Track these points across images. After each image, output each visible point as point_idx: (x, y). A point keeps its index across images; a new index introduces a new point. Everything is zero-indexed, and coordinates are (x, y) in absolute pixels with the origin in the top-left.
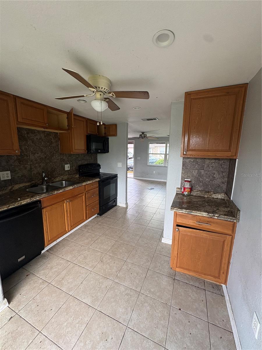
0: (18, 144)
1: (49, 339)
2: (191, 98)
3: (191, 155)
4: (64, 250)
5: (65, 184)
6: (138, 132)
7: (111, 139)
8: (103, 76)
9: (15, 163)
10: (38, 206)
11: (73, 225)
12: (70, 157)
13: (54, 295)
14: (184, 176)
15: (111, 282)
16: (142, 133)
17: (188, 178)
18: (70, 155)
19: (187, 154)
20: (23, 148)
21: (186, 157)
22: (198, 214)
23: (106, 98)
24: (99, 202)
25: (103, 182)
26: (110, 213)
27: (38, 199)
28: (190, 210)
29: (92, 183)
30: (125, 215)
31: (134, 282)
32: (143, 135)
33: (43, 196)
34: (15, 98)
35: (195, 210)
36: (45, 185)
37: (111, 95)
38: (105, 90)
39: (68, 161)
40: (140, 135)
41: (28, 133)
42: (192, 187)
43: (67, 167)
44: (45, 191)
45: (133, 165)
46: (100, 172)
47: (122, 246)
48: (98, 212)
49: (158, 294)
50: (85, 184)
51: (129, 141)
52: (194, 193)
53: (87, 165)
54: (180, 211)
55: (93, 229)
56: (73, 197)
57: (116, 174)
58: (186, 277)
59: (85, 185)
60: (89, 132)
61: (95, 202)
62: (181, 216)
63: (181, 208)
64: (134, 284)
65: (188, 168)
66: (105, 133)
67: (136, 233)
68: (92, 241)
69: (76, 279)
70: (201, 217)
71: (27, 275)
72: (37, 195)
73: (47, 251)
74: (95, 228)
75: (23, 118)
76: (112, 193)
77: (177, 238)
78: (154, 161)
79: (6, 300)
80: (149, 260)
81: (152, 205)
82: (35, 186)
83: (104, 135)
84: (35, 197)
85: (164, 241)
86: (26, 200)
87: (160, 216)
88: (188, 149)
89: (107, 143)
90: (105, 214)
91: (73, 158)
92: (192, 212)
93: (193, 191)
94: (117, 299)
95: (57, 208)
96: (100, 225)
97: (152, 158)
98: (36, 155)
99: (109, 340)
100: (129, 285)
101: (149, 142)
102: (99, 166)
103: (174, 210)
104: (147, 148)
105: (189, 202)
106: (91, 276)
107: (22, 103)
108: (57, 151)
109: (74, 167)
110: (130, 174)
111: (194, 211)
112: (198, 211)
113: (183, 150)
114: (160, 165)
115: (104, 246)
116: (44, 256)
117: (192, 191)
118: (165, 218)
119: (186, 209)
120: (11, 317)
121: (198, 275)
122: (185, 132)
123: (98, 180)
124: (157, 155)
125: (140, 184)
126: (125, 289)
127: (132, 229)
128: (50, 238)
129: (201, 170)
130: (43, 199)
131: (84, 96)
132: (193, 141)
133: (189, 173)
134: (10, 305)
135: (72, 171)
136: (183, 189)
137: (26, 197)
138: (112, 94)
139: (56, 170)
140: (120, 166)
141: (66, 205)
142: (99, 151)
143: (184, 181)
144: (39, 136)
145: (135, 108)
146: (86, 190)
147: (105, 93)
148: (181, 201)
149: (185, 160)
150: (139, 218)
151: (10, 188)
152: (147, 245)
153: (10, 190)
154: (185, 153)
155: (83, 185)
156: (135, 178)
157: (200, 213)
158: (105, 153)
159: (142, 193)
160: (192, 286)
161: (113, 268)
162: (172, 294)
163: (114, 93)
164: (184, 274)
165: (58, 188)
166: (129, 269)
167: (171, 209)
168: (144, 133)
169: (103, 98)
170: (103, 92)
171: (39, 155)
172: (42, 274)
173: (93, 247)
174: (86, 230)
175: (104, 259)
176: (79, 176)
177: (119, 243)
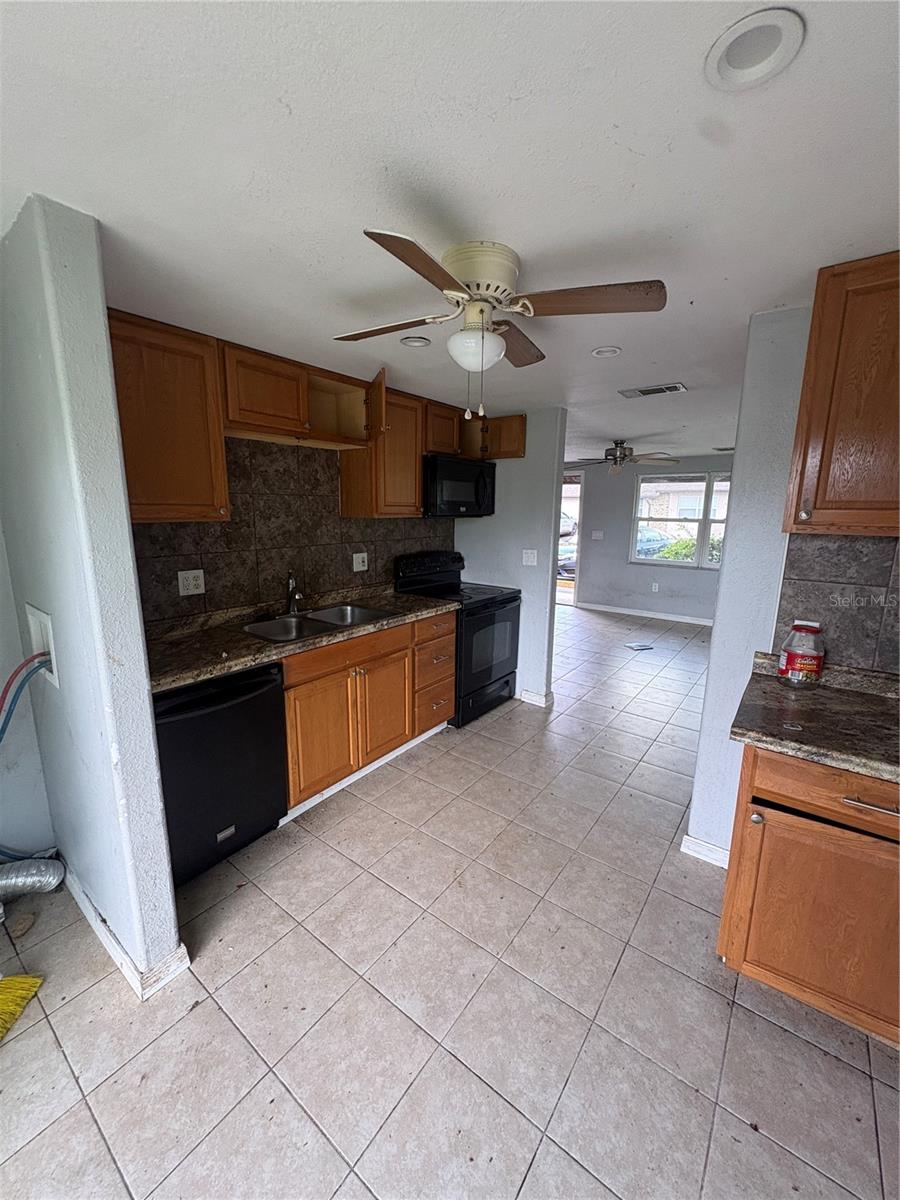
0: (227, 488)
1: (295, 1100)
2: (848, 292)
3: (833, 525)
4: (344, 826)
5: (353, 618)
6: (602, 439)
7: (504, 469)
8: (494, 244)
9: (218, 546)
10: (275, 680)
11: (371, 750)
12: (369, 530)
13: (311, 964)
14: (790, 606)
15: (490, 963)
16: (616, 444)
17: (813, 617)
18: (370, 523)
19: (813, 520)
20: (239, 503)
21: (809, 531)
22: (856, 765)
23: (498, 323)
24: (454, 683)
25: (472, 615)
26: (490, 721)
27: (274, 657)
28: (818, 746)
29: (434, 618)
30: (544, 735)
31: (570, 978)
32: (619, 452)
33: (290, 649)
34: (224, 346)
35: (841, 749)
36: (294, 617)
37: (518, 308)
38: (497, 294)
39: (363, 542)
40: (609, 452)
41: (252, 455)
42: (826, 652)
43: (359, 562)
44: (294, 634)
45: (574, 559)
46: (461, 582)
47: (530, 842)
48: (452, 714)
49: (664, 1044)
50: (414, 619)
51: (567, 473)
52: (835, 679)
53: (423, 555)
54: (771, 747)
55: (435, 772)
56: (374, 660)
57: (517, 588)
58: (780, 1005)
59: (413, 623)
60: (431, 447)
61: (440, 681)
62: (776, 764)
63: (780, 736)
64: (570, 986)
65: (812, 578)
66: (484, 449)
67: (582, 804)
68: (430, 809)
69: (378, 927)
70: (868, 783)
71: (240, 886)
72: (273, 646)
73: (295, 821)
74: (439, 768)
75: (244, 410)
76: (499, 654)
77: (752, 849)
78: (656, 546)
79: (183, 948)
80: (629, 908)
81: (645, 710)
82: (265, 616)
83: (479, 454)
84: (268, 653)
85: (689, 847)
86: (242, 660)
87: (675, 751)
88: (817, 499)
89: (488, 480)
90: (472, 723)
91: (379, 533)
92: (826, 756)
93: (828, 668)
94: (510, 1028)
95: (326, 690)
96: (457, 759)
97: (648, 535)
98: (274, 523)
99: (481, 1161)
100: (555, 987)
101: (641, 477)
102: (459, 560)
103: (747, 740)
104: (631, 499)
105: (809, 715)
106: (424, 927)
107: (240, 363)
108: (331, 509)
109: (379, 560)
110: (566, 593)
111: (835, 754)
112: (857, 755)
113: (798, 504)
114: (681, 561)
115: (469, 834)
116: (286, 835)
117: (826, 671)
118: (699, 763)
119: (802, 743)
120: (197, 1003)
121: (841, 1010)
122: (809, 429)
123: (454, 606)
124: (669, 523)
125: (599, 627)
126: (539, 998)
127: (566, 788)
128: (305, 781)
129: (874, 588)
130: (290, 659)
131: (427, 321)
132: (847, 466)
133: (813, 596)
134: (195, 963)
135: (373, 574)
136: (783, 661)
137: (244, 652)
138: (524, 305)
139: (325, 569)
140: (529, 564)
141: (354, 685)
142: (463, 509)
143: (789, 629)
144: (282, 463)
145: (597, 353)
146: (416, 639)
147: (496, 304)
148: (773, 705)
149: (798, 543)
150: (591, 752)
151: (202, 619)
152: (620, 854)
153: (203, 624)
154: (804, 516)
155: (407, 621)
156: (580, 604)
157: (865, 765)
158: (481, 516)
159: (605, 660)
160: (811, 1050)
161: (498, 915)
162: (721, 1057)
163: (531, 302)
164: (774, 992)
165: (331, 629)
166: (553, 929)
167: (732, 732)
168: (622, 442)
169: (490, 323)
170: (490, 302)
171: (280, 521)
172: (279, 891)
173: (433, 833)
174: (410, 771)
175: (467, 876)
176: (395, 590)
177: (521, 831)
